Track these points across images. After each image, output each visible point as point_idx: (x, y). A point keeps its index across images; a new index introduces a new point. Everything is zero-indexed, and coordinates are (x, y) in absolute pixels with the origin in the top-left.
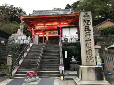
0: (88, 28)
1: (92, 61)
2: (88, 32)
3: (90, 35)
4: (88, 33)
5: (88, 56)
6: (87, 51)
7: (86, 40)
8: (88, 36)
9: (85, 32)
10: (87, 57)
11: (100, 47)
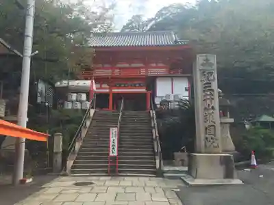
0: (210, 86)
1: (215, 144)
2: (209, 93)
3: (213, 99)
4: (208, 95)
5: (207, 136)
6: (206, 129)
7: (205, 109)
8: (208, 101)
9: (204, 94)
10: (207, 138)
11: (232, 120)
